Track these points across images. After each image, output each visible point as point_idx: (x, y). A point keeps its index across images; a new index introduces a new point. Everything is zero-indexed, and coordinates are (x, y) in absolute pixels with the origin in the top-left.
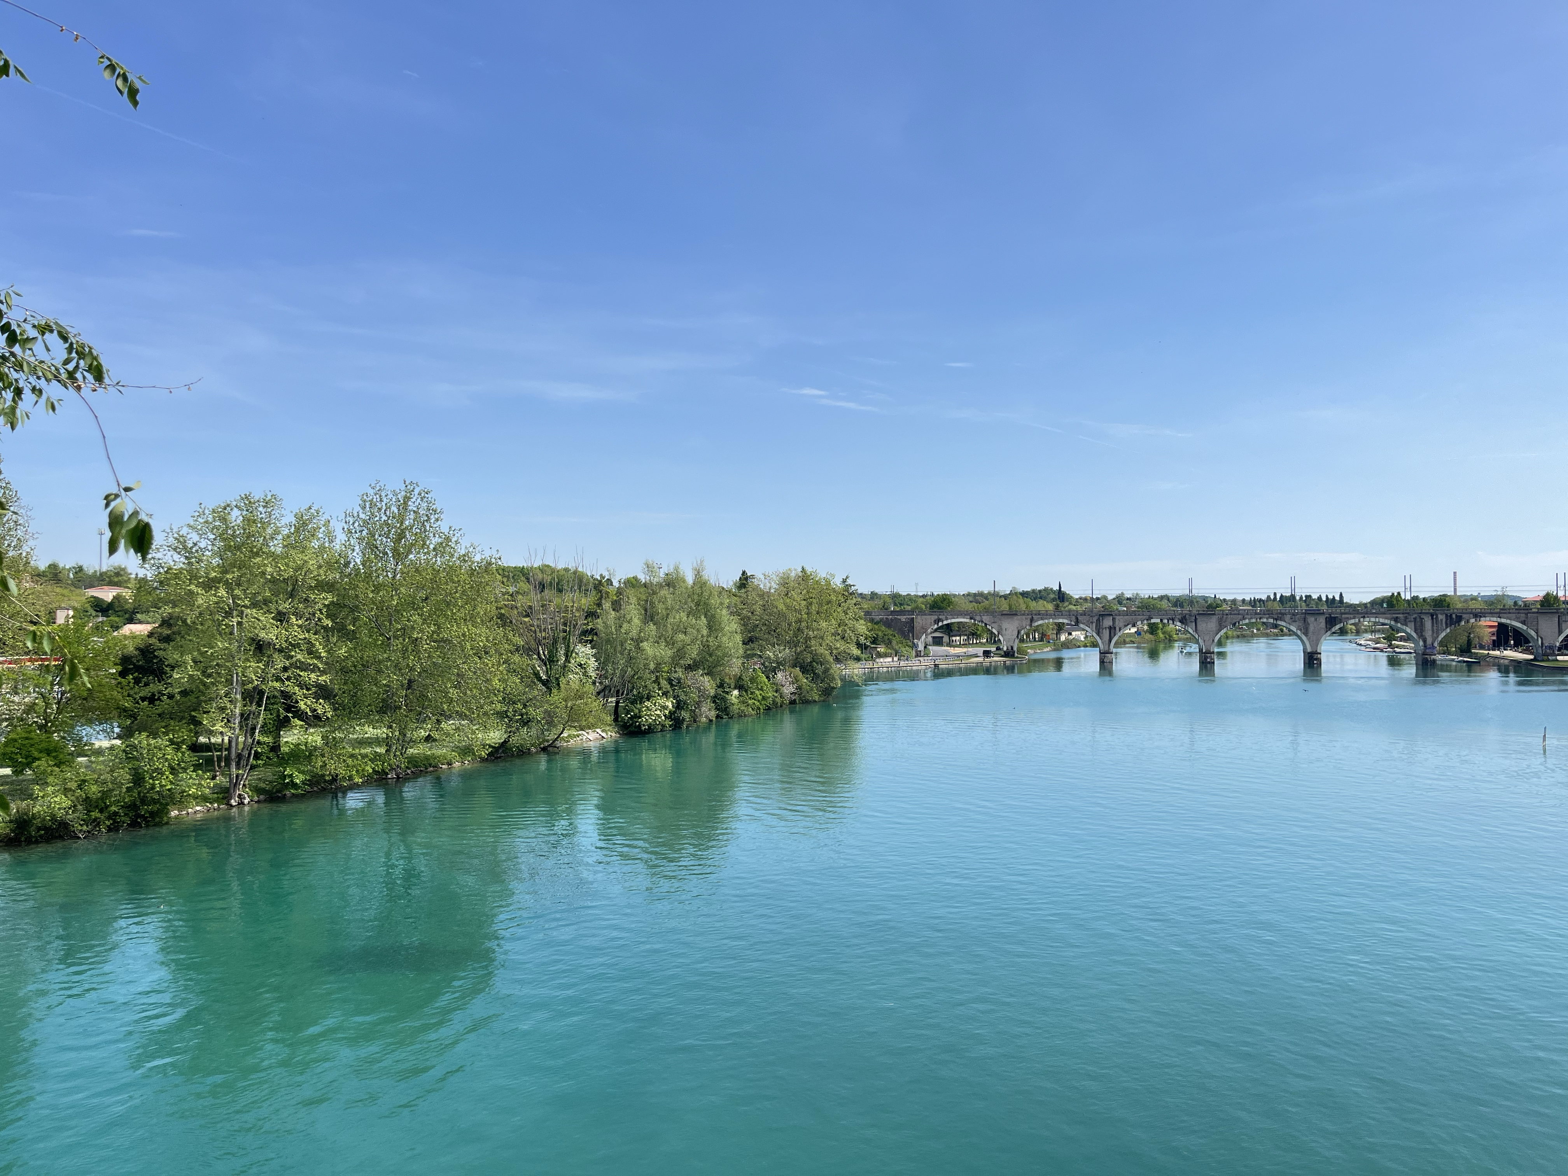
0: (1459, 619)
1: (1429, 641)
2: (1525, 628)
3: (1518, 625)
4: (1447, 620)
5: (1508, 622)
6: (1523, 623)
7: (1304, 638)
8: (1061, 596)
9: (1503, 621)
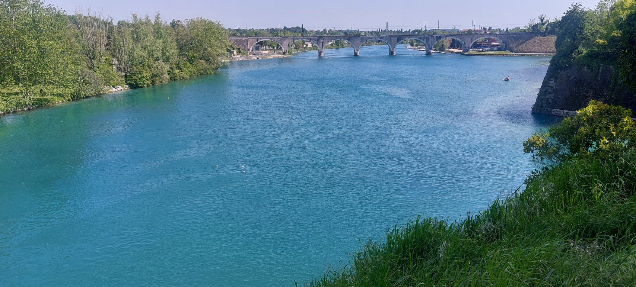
0: (440, 37)
1: (430, 46)
2: (461, 40)
3: (459, 39)
4: (436, 38)
5: (456, 38)
6: (460, 39)
7: (390, 45)
8: (303, 30)
9: (454, 38)
